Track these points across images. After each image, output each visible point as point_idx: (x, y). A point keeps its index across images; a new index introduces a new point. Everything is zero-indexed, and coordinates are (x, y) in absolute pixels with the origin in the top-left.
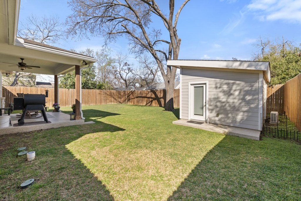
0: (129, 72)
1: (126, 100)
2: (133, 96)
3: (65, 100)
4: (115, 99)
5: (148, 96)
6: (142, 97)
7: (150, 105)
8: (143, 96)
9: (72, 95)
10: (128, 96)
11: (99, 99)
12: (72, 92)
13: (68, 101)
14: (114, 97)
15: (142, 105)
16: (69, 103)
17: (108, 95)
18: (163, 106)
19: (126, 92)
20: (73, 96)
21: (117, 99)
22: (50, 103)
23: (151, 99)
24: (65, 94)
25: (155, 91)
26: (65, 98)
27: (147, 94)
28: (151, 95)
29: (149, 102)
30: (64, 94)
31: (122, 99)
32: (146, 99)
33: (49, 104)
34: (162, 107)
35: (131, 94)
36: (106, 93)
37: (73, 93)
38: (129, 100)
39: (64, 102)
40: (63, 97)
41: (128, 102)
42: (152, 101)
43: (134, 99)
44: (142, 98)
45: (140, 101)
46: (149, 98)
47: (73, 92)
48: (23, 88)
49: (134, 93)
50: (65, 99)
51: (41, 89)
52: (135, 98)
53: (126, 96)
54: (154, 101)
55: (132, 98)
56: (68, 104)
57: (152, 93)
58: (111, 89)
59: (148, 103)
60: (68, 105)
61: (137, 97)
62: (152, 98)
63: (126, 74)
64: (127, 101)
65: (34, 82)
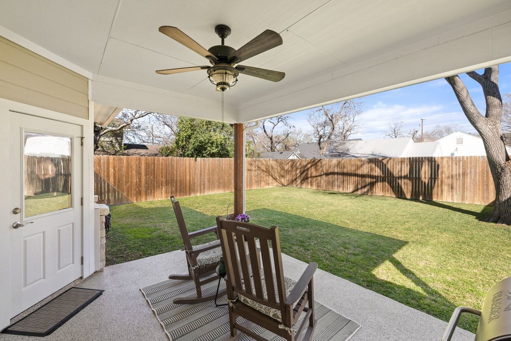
0: (278, 122)
1: (296, 179)
2: (316, 170)
4: (275, 179)
5: (360, 172)
6: (343, 174)
7: (367, 192)
8: (345, 171)
9: (201, 172)
10: (304, 172)
12: (201, 164)
14: (273, 174)
15: (341, 190)
16: (196, 189)
17: (263, 171)
18: (409, 196)
19: (298, 164)
20: (203, 173)
21: (278, 178)
22: (162, 189)
23: (368, 180)
24: (190, 170)
25: (385, 161)
26: (190, 177)
27: (358, 168)
28: (371, 169)
29: (365, 187)
30: (188, 170)
31: (288, 177)
32: (353, 179)
33: (162, 193)
34: (405, 199)
35: (311, 166)
36: (260, 168)
37: (202, 166)
38: (305, 179)
39: (188, 187)
40: (186, 176)
41: (302, 183)
42: (372, 185)
43: (319, 178)
44: (340, 177)
45: (336, 183)
46: (363, 176)
47: (204, 165)
48: (114, 159)
49: (319, 164)
50: (190, 179)
51: (146, 160)
52: (321, 176)
53: (298, 172)
54: (379, 185)
55: (314, 174)
56: (194, 190)
57: (374, 165)
58: (256, 155)
59: (361, 188)
60: (194, 193)
61: (327, 174)
62: (371, 177)
63: (272, 125)
64: (299, 181)
65: (120, 144)
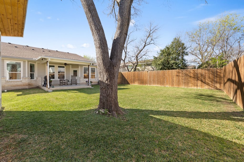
3: (145, 80)
9: (150, 77)
11: (176, 81)
13: (147, 81)
14: (203, 79)
17: (191, 77)
36: (187, 75)
40: (144, 78)
49: (226, 72)
56: (147, 83)
